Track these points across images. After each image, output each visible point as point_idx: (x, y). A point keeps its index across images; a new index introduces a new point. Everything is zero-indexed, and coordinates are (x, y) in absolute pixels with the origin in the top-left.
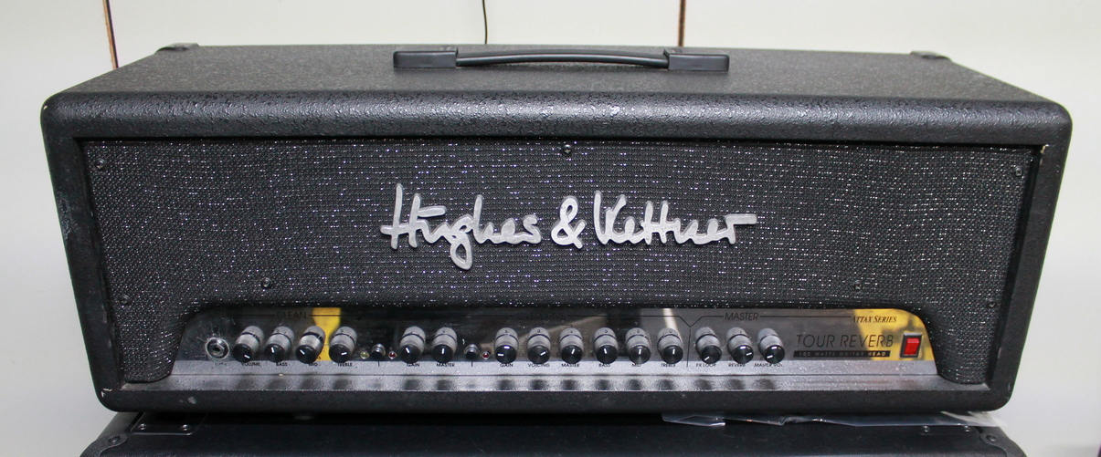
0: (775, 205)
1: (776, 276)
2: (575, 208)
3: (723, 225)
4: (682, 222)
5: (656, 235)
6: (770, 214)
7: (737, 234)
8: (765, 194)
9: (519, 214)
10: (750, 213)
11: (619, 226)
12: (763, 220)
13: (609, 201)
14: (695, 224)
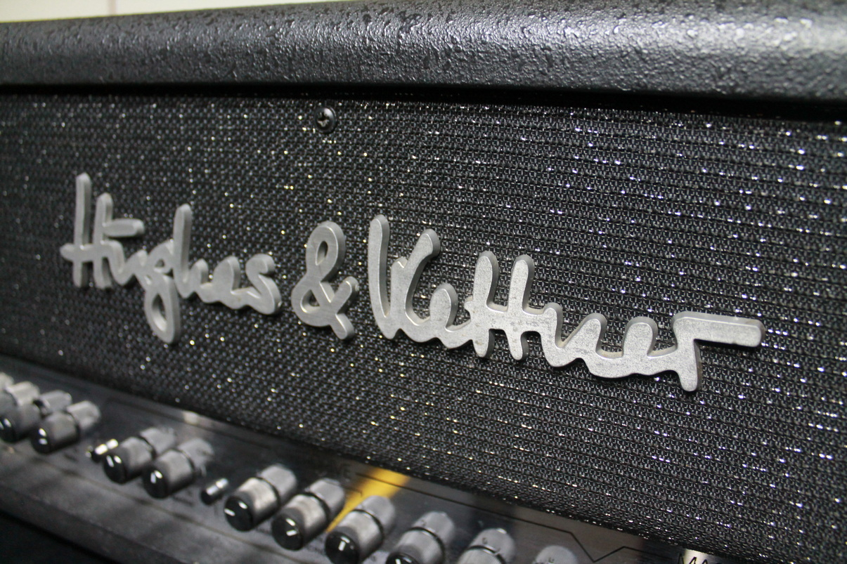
0: (823, 301)
1: (808, 500)
2: (334, 249)
3: (665, 339)
4: (563, 314)
5: (498, 336)
6: (803, 327)
7: (702, 368)
8: (793, 267)
9: (246, 247)
10: (746, 315)
11: (418, 302)
12: (782, 340)
13: (398, 243)
14: (594, 323)
